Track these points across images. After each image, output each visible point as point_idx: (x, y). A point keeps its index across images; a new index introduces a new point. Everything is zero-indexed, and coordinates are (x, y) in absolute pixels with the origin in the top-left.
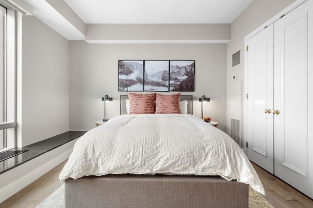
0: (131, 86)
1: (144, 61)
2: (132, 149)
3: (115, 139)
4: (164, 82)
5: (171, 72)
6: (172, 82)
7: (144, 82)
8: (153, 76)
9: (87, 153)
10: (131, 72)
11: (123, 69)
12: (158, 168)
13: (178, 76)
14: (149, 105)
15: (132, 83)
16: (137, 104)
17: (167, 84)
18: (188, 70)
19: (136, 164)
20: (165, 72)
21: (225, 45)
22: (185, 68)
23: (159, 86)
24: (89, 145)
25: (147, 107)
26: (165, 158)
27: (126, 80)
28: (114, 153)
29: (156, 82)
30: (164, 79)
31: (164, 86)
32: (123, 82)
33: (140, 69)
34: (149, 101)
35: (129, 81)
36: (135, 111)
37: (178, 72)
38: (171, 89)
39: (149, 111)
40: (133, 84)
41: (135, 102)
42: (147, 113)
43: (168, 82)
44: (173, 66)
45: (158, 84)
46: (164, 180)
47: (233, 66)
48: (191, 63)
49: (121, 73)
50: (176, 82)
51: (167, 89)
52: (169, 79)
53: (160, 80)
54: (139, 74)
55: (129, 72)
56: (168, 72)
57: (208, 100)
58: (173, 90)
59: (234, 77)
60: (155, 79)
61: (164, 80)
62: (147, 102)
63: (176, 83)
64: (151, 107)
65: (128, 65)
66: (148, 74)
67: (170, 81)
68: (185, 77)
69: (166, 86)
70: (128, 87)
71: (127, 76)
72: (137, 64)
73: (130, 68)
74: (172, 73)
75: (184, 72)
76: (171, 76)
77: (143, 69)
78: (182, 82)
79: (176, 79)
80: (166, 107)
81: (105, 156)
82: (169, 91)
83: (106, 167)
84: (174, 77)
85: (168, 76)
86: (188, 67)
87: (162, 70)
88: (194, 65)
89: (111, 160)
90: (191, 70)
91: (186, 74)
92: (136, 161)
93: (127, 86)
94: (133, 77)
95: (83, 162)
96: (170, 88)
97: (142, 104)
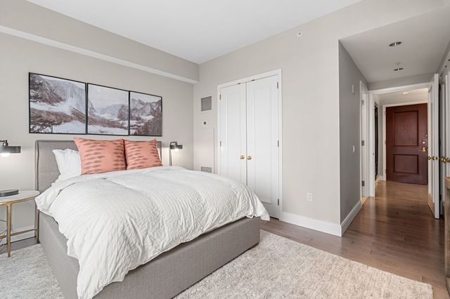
0: (59, 124)
1: (87, 85)
2: (182, 214)
3: (156, 208)
4: (121, 122)
5: (132, 108)
6: (133, 122)
7: (87, 120)
8: (103, 111)
9: (127, 238)
10: (60, 99)
11: (42, 90)
12: (209, 226)
13: (142, 114)
14: (118, 157)
15: (62, 119)
16: (100, 157)
17: (126, 125)
18: (155, 109)
19: (190, 229)
20: (123, 106)
21: (192, 85)
22: (150, 104)
23: (114, 127)
24: (126, 225)
25: (117, 160)
26: (213, 213)
27: (48, 113)
28: (163, 225)
29: (108, 121)
30: (121, 117)
31: (122, 127)
32: (41, 116)
33: (78, 96)
34: (118, 151)
35: (56, 114)
36: (98, 168)
37: (142, 109)
38: (132, 132)
39: (120, 167)
40: (65, 122)
41: (96, 154)
42: (117, 169)
43: (127, 122)
44: (134, 100)
45: (111, 124)
46: (212, 236)
47: (202, 110)
48: (157, 99)
49: (36, 97)
50: (140, 123)
51: (126, 132)
52: (130, 118)
53: (116, 119)
54: (77, 105)
55: (55, 99)
56: (127, 108)
57: (180, 147)
58: (135, 135)
59: (205, 123)
60: (107, 116)
61: (122, 119)
62: (116, 153)
63: (139, 125)
64: (122, 161)
65: (52, 85)
66: (95, 108)
67: (131, 121)
68: (151, 117)
69: (125, 128)
70: (54, 127)
71: (50, 106)
72: (73, 87)
73: (59, 93)
74: (134, 110)
75: (149, 110)
76: (133, 114)
77: (84, 97)
78: (148, 124)
79: (138, 119)
80: (145, 159)
81: (153, 233)
82: (129, 135)
83: (159, 246)
84: (137, 115)
85: (128, 113)
86: (154, 104)
87: (118, 103)
88: (161, 102)
89: (163, 234)
90: (158, 108)
91: (151, 114)
92: (189, 226)
93: (51, 123)
94: (64, 108)
95: (128, 252)
96: (131, 130)
97: (109, 157)
